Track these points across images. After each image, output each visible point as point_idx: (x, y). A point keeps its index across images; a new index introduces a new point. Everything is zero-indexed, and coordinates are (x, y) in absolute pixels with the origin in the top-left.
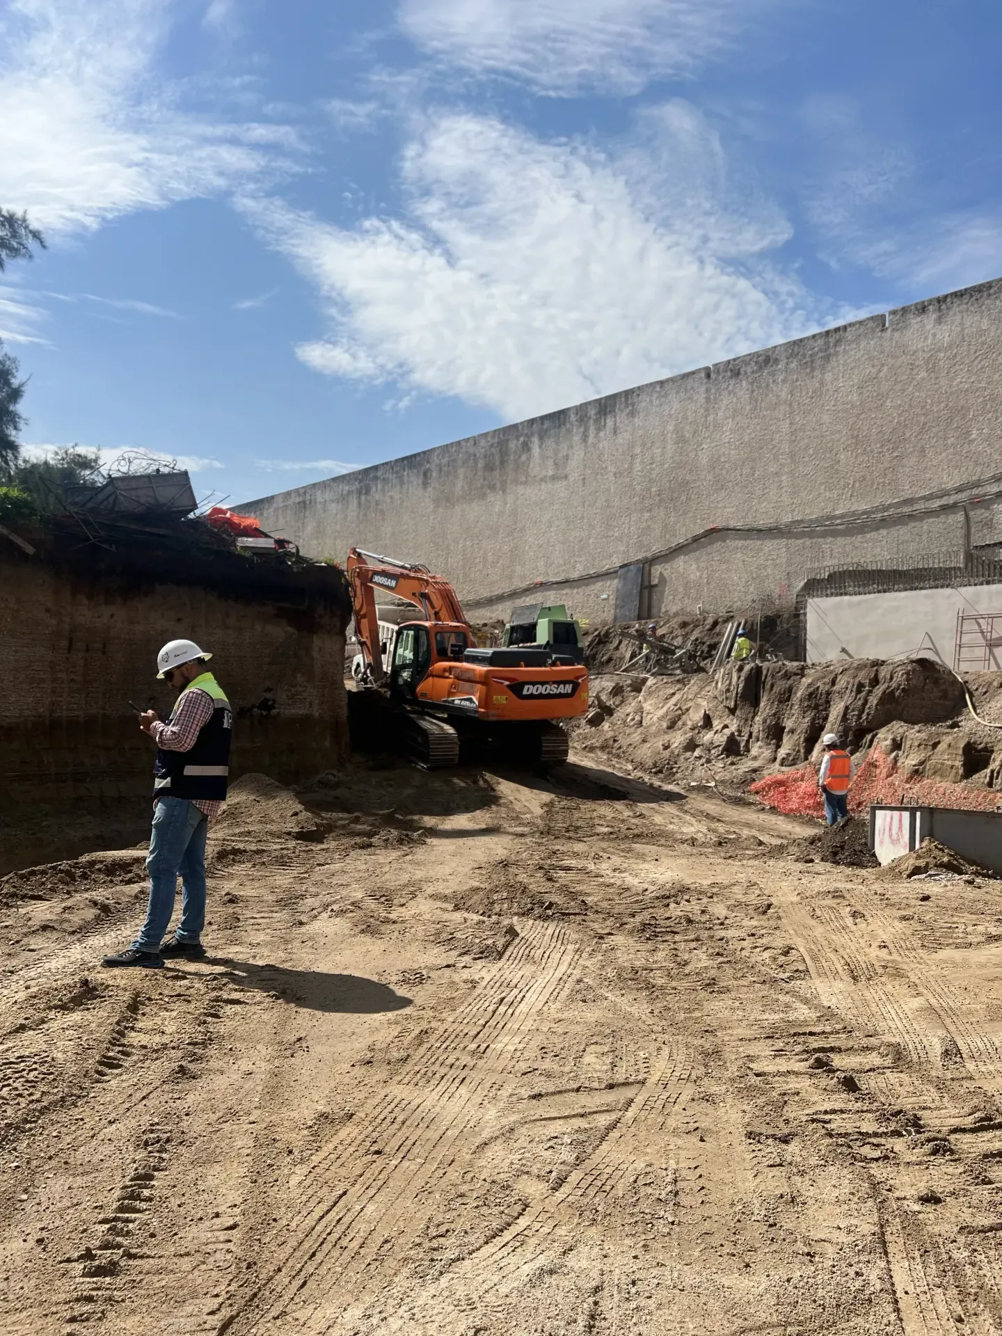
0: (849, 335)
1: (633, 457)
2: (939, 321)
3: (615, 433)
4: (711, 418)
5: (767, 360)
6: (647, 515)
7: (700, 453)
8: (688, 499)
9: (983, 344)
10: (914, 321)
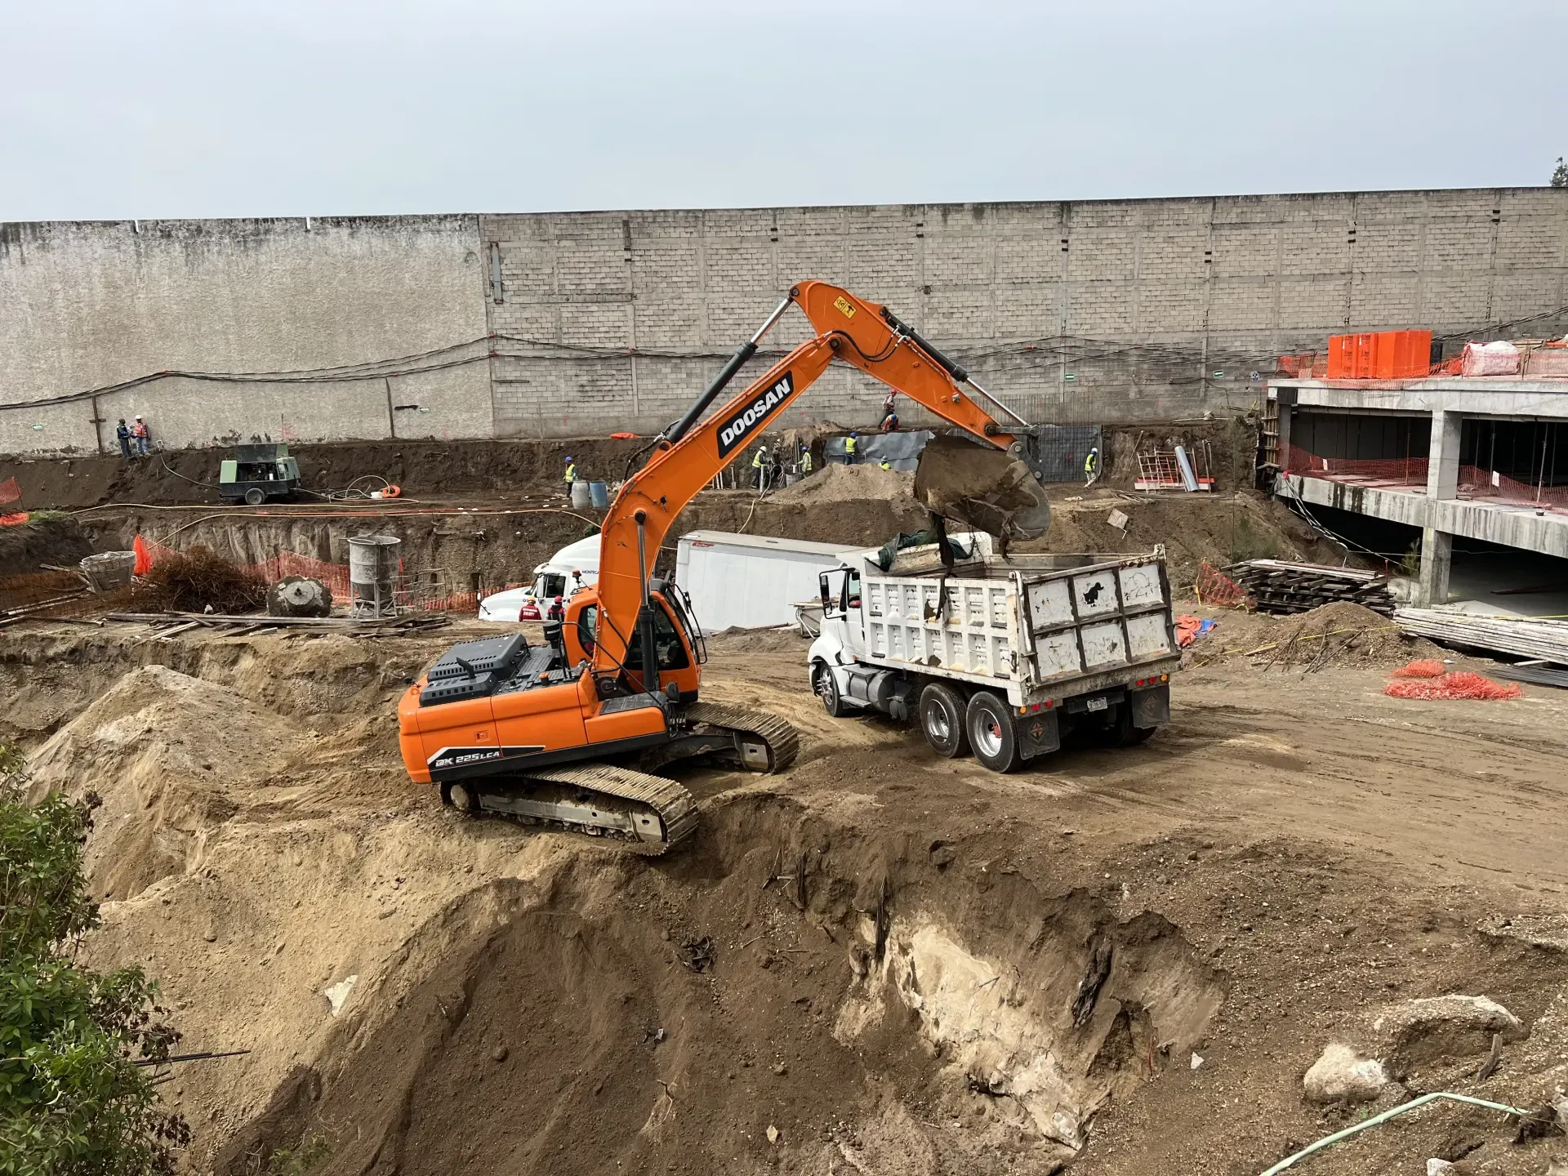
0: (278, 226)
1: (53, 292)
2: (352, 235)
3: (23, 263)
4: (144, 271)
5: (199, 230)
6: (81, 352)
7: (136, 301)
8: (130, 343)
9: (387, 261)
10: (333, 231)
